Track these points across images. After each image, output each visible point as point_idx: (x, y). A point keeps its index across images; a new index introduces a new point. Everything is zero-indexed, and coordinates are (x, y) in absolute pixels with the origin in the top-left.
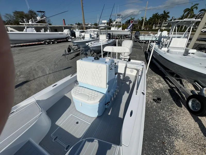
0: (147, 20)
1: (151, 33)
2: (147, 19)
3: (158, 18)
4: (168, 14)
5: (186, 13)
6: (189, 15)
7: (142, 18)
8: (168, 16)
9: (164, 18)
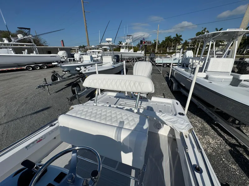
0: (160, 42)
3: (171, 41)
4: (181, 37)
7: (155, 40)
8: (181, 39)
9: (177, 40)
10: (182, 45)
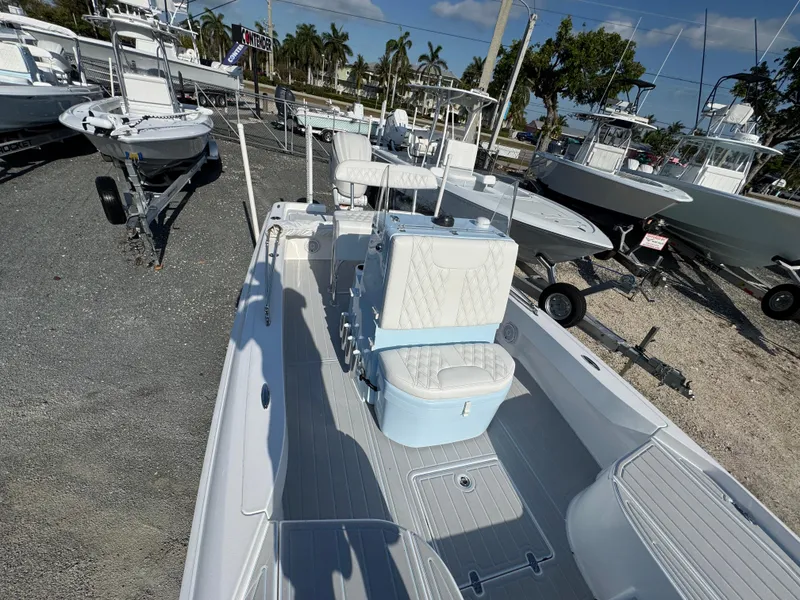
0: (281, 39)
1: (334, 104)
2: (278, 38)
3: (316, 46)
4: (345, 40)
5: (392, 55)
6: (400, 62)
7: (257, 24)
8: (345, 47)
9: (335, 50)
10: (349, 70)
